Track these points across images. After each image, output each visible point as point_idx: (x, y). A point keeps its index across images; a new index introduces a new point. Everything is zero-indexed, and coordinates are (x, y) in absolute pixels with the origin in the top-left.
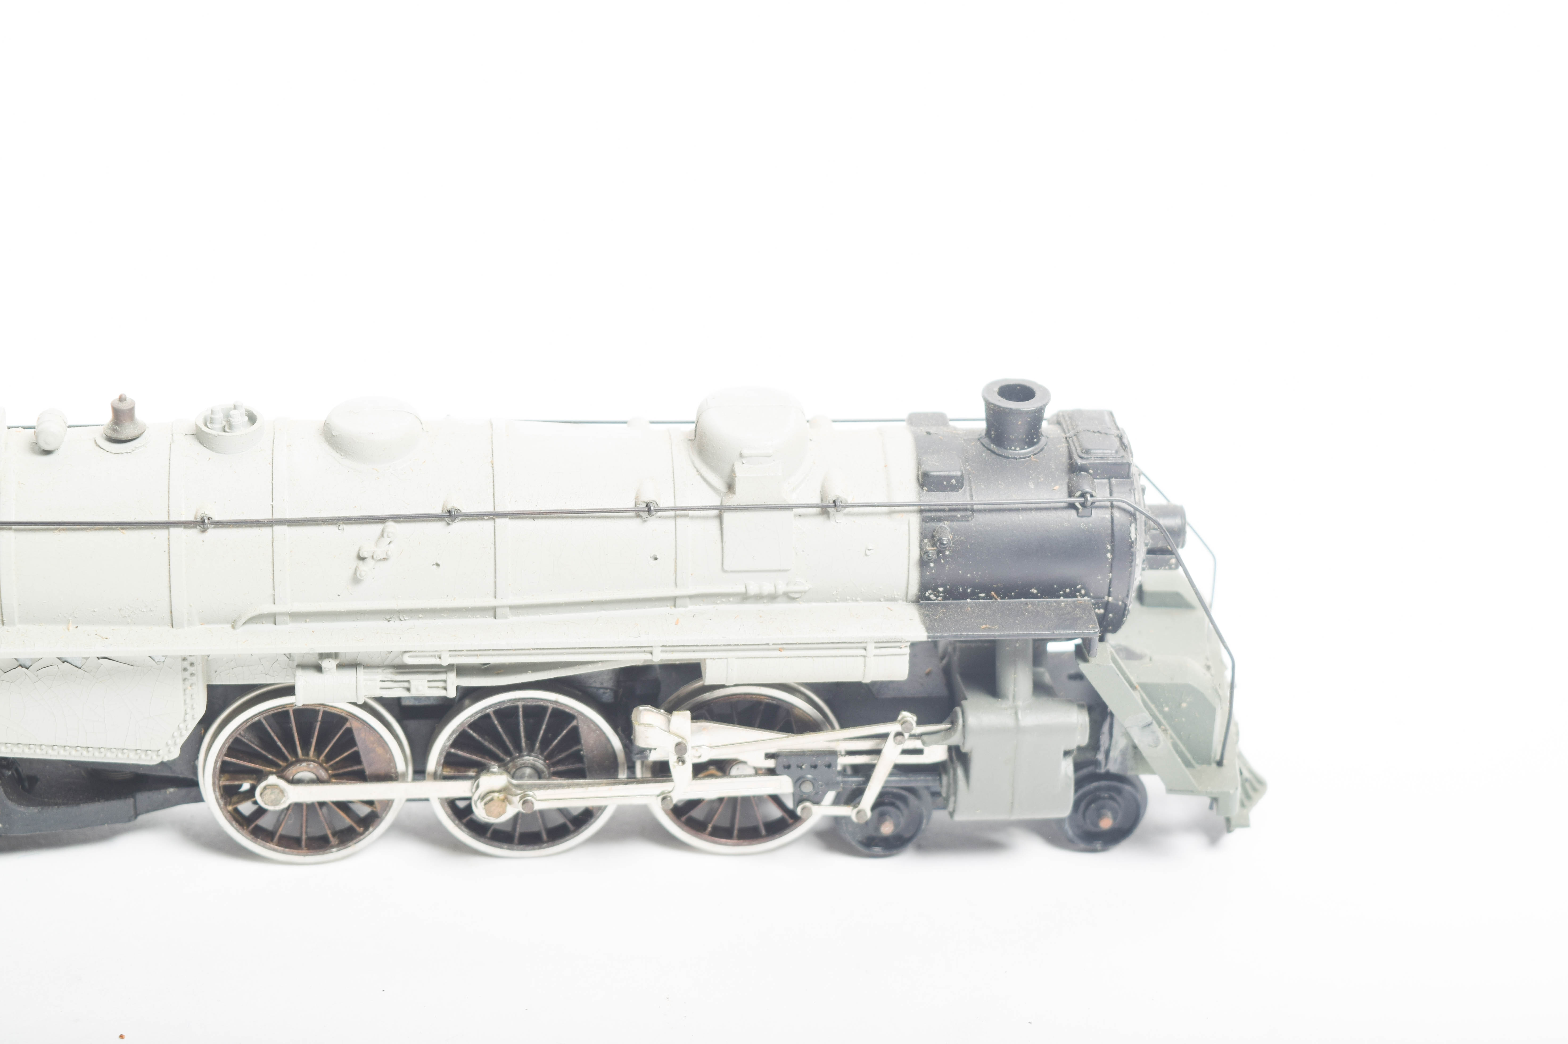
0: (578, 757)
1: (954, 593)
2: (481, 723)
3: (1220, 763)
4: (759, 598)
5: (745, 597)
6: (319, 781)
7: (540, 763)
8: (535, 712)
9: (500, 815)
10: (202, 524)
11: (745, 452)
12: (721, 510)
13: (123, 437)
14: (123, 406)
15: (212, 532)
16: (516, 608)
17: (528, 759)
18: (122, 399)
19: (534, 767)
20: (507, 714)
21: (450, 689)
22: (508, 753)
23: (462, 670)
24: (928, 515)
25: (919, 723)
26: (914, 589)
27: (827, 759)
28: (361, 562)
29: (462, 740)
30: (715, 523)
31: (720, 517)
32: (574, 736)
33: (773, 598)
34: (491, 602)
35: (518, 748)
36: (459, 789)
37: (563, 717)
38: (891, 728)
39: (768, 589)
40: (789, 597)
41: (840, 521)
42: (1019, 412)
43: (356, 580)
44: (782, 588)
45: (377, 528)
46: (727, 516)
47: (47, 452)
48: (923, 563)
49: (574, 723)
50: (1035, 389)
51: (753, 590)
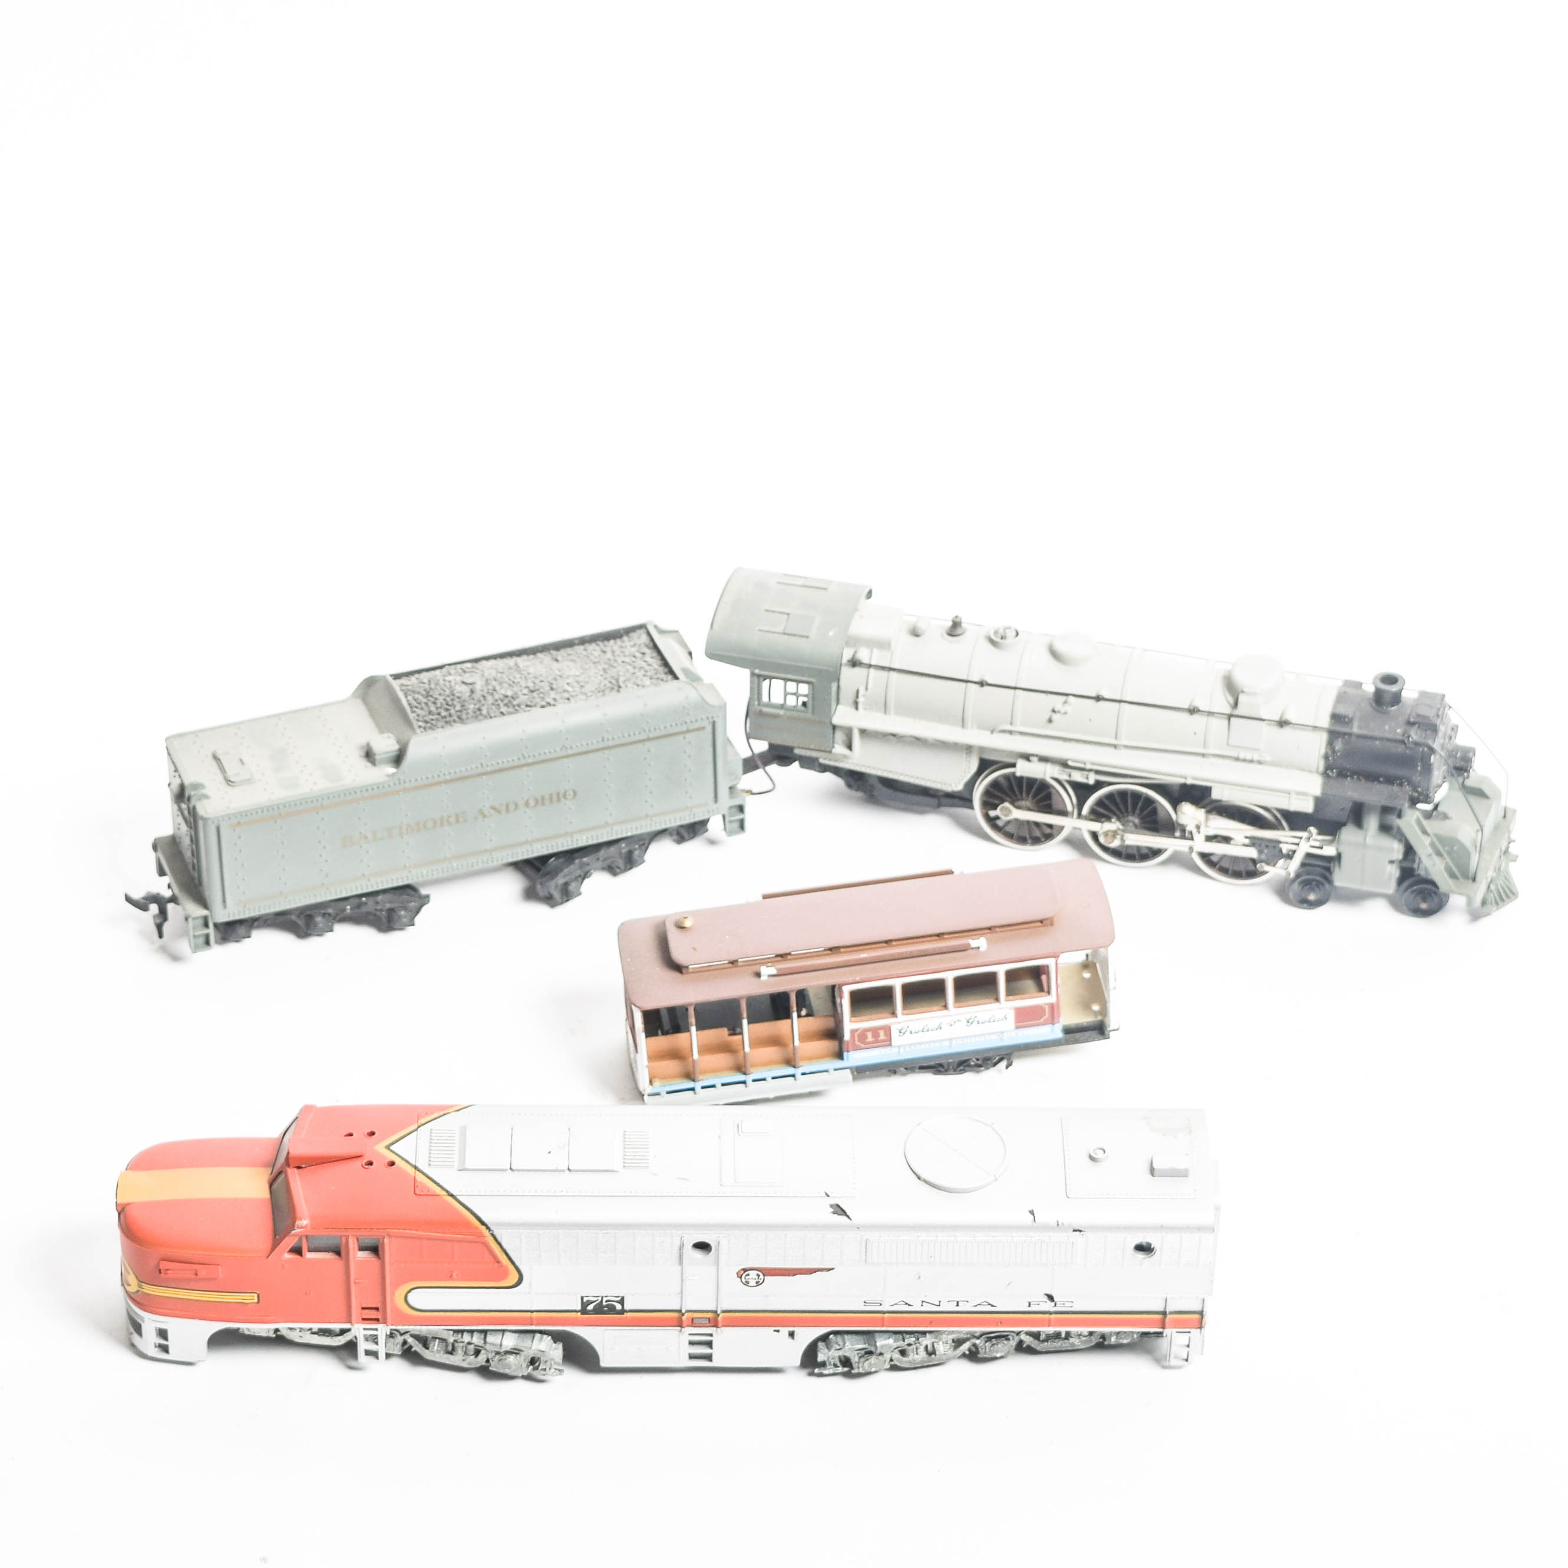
0: (1155, 822)
1: (1342, 774)
2: (1110, 796)
3: (1474, 880)
4: (1244, 760)
5: (1237, 759)
6: (1029, 809)
7: (1137, 821)
8: (1136, 796)
9: (1110, 843)
10: (982, 684)
11: (1245, 690)
12: (1230, 717)
13: (954, 634)
14: (958, 620)
15: (986, 688)
16: (1126, 747)
17: (1131, 818)
18: (957, 617)
19: (1134, 823)
20: (1123, 794)
21: (1091, 780)
22: (1122, 813)
23: (1097, 772)
24: (1333, 735)
25: (1320, 833)
26: (1321, 768)
27: (1274, 844)
28: (1054, 714)
29: (1100, 803)
30: (1226, 722)
31: (1229, 720)
32: (1154, 812)
33: (1252, 761)
34: (1113, 741)
35: (1127, 811)
36: (1096, 826)
37: (1150, 801)
38: (1304, 834)
39: (1249, 757)
40: (1259, 762)
41: (1287, 730)
42: (1388, 692)
43: (1050, 721)
44: (1256, 757)
45: (1064, 698)
46: (1232, 719)
47: (917, 636)
48: (1326, 757)
49: (1154, 805)
50: (1399, 678)
51: (1242, 756)
